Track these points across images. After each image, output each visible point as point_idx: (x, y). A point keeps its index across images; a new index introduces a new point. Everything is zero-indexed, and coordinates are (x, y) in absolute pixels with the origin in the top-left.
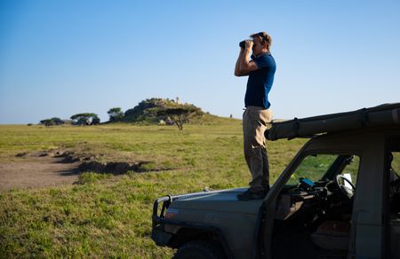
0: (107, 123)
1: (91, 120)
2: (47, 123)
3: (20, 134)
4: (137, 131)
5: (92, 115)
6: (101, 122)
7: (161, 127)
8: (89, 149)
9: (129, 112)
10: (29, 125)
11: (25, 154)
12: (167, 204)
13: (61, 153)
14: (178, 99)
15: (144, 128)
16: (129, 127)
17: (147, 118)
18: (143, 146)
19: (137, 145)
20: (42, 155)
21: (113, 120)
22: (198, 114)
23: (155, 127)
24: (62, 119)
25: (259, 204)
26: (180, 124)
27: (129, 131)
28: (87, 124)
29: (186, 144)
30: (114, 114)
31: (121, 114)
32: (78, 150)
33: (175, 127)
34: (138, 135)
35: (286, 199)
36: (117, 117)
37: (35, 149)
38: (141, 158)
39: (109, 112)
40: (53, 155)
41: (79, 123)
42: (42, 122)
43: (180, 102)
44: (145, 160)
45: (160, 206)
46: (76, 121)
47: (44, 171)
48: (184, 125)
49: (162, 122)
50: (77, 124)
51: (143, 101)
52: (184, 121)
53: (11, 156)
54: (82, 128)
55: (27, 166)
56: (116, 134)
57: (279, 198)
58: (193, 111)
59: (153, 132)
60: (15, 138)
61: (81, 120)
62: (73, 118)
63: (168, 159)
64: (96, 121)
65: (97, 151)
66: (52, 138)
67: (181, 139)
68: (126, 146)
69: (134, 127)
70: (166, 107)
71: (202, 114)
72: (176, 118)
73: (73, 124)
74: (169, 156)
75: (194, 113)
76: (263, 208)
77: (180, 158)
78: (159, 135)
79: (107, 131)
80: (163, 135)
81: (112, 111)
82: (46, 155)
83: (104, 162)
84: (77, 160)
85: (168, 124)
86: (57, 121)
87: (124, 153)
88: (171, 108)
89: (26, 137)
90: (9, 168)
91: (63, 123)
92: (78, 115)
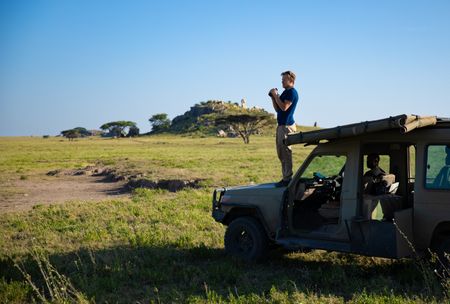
0: (148, 134)
1: (127, 130)
2: (69, 134)
3: (37, 149)
4: (189, 145)
5: (128, 124)
6: (140, 133)
7: (220, 140)
8: (133, 167)
9: (178, 120)
10: (45, 137)
11: (57, 172)
12: (223, 193)
13: (100, 171)
14: (243, 101)
15: (198, 140)
16: (178, 139)
17: (202, 127)
18: (199, 163)
19: (190, 161)
20: (78, 174)
21: (156, 130)
23: (213, 140)
24: (88, 129)
25: (284, 189)
26: (246, 136)
27: (177, 145)
28: (122, 136)
29: (251, 160)
30: (158, 122)
31: (167, 123)
32: (120, 168)
33: (239, 140)
34: (191, 149)
35: (302, 186)
36: (162, 127)
37: (67, 166)
38: (197, 175)
39: (151, 120)
40: (90, 173)
41: (111, 135)
42: (64, 133)
43: (245, 107)
44: (200, 177)
45: (218, 195)
46: (107, 131)
47: (86, 190)
48: (251, 137)
49: (222, 132)
50: (108, 135)
51: (197, 105)
52: (252, 132)
53: (41, 175)
54: (116, 141)
55: (64, 185)
56: (162, 149)
57: (298, 185)
58: (262, 118)
59: (210, 146)
60: (37, 154)
61: (114, 130)
62: (104, 127)
63: (229, 176)
64: (134, 132)
65: (144, 169)
66: (82, 153)
67: (246, 154)
68: (177, 163)
69: (184, 139)
70: (227, 113)
72: (241, 127)
73: (103, 135)
74: (230, 173)
75: (265, 121)
77: (241, 175)
78: (217, 150)
79: (150, 145)
80: (222, 150)
81: (156, 117)
82: (82, 173)
83: (155, 179)
84: (121, 178)
85: (230, 135)
86: (83, 133)
87: (177, 170)
88: (234, 114)
89: (48, 153)
90: (44, 187)
91: (90, 134)
92: (110, 124)
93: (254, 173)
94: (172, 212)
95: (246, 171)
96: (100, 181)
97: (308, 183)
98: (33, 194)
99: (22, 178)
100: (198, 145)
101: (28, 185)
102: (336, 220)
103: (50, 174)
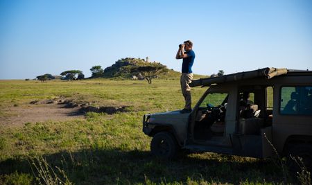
0: (90, 78)
1: (77, 76)
2: (41, 78)
3: (22, 87)
4: (115, 85)
5: (78, 72)
6: (85, 77)
7: (133, 82)
8: (83, 98)
9: (108, 69)
10: (27, 80)
11: (36, 102)
13: (63, 101)
14: (147, 58)
15: (120, 82)
16: (108, 81)
17: (123, 74)
18: (123, 96)
19: (118, 95)
20: (49, 103)
21: (95, 76)
22: (164, 71)
23: (129, 82)
24: (53, 75)
26: (149, 79)
27: (108, 85)
28: (74, 79)
29: (155, 94)
30: (95, 71)
31: (101, 71)
32: (75, 99)
33: (145, 82)
34: (117, 87)
35: (200, 112)
36: (98, 74)
37: (42, 98)
38: (123, 104)
39: (91, 70)
40: (56, 102)
41: (67, 79)
42: (38, 77)
43: (149, 61)
44: (126, 105)
45: (146, 118)
46: (65, 76)
47: (56, 113)
48: (152, 80)
49: (135, 77)
50: (65, 79)
51: (119, 61)
52: (153, 77)
53: (26, 103)
54: (70, 82)
55: (41, 110)
56: (99, 87)
57: (197, 112)
58: (159, 68)
59: (128, 85)
60: (23, 90)
61: (69, 76)
62: (62, 74)
63: (143, 104)
64: (81, 77)
65: (89, 100)
66: (50, 90)
67: (151, 90)
68: (110, 96)
69: (111, 81)
70: (138, 65)
71: (167, 70)
72: (146, 74)
73: (62, 79)
74: (143, 102)
75: (161, 70)
76: (190, 116)
77: (151, 104)
78: (133, 88)
79: (91, 85)
80: (136, 88)
81: (94, 68)
82: (52, 102)
83: (97, 106)
84: (76, 106)
85: (140, 79)
86: (50, 77)
87: (110, 101)
88: (142, 66)
89: (30, 90)
90: (29, 111)
91: (54, 78)
92: (67, 72)
93: (158, 102)
94: (113, 128)
95: (153, 101)
96: (62, 108)
97: (203, 110)
98: (23, 116)
99: (15, 106)
100: (120, 85)
101: (19, 110)
102: (222, 134)
103: (32, 103)
